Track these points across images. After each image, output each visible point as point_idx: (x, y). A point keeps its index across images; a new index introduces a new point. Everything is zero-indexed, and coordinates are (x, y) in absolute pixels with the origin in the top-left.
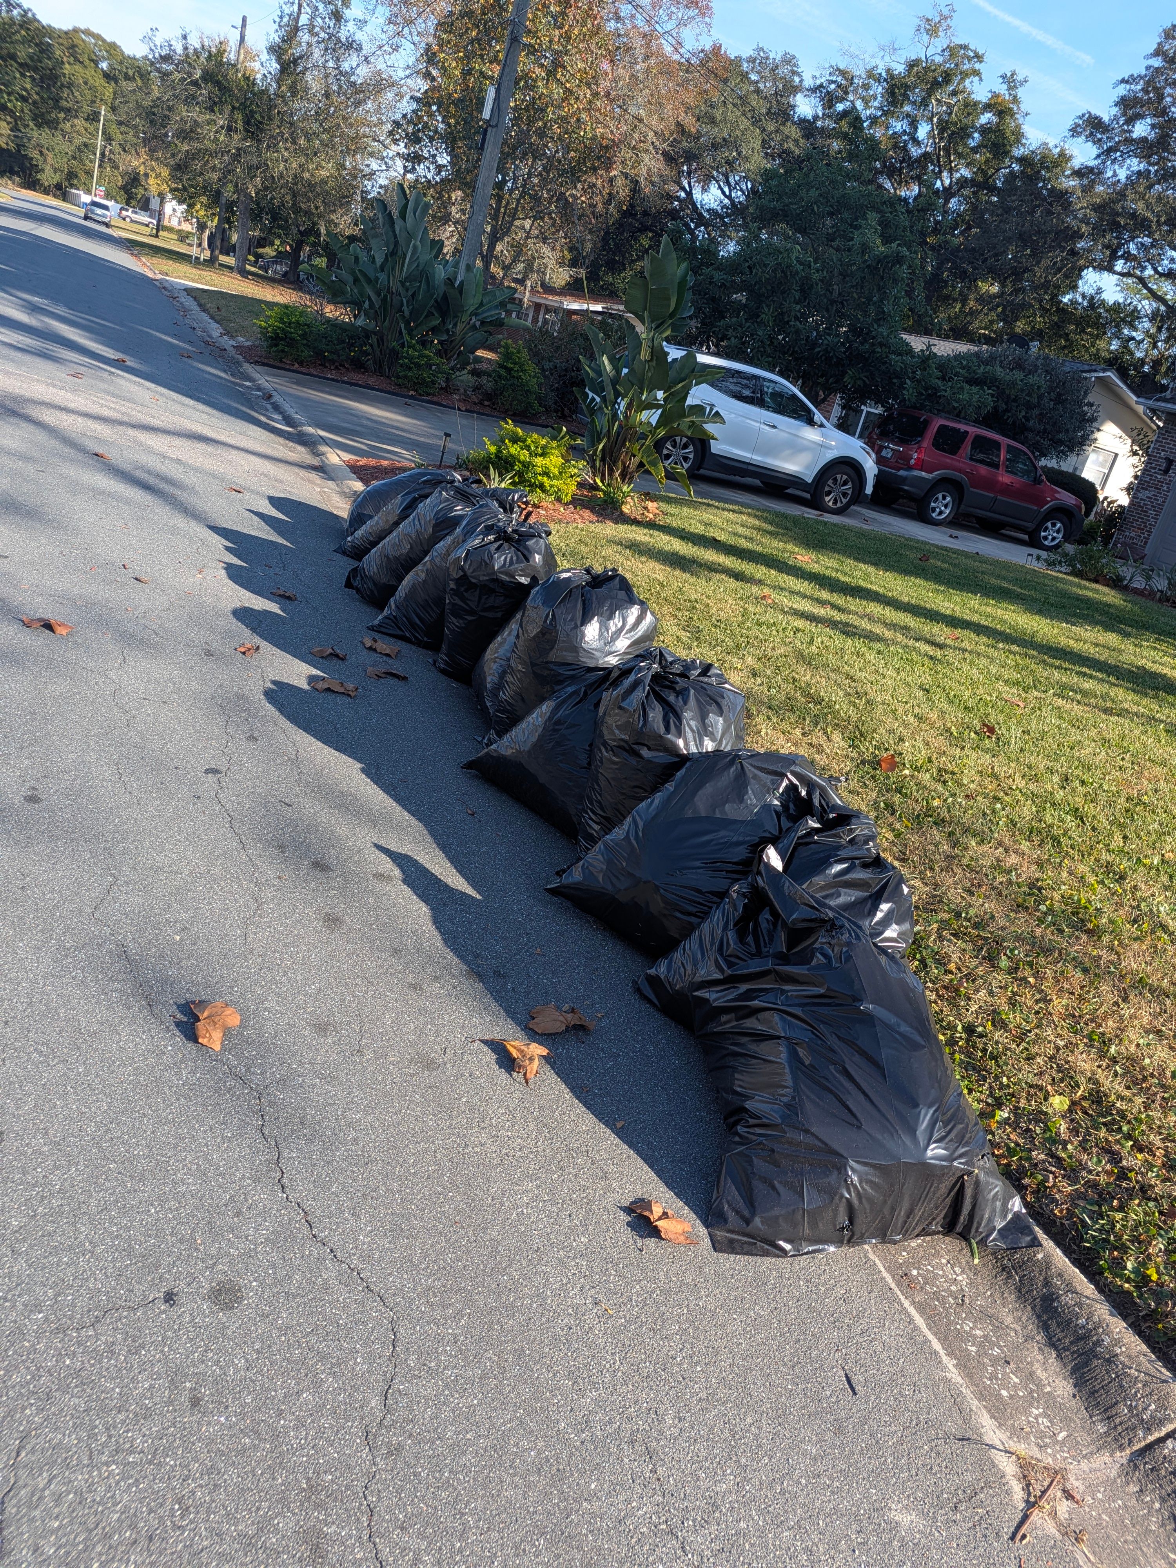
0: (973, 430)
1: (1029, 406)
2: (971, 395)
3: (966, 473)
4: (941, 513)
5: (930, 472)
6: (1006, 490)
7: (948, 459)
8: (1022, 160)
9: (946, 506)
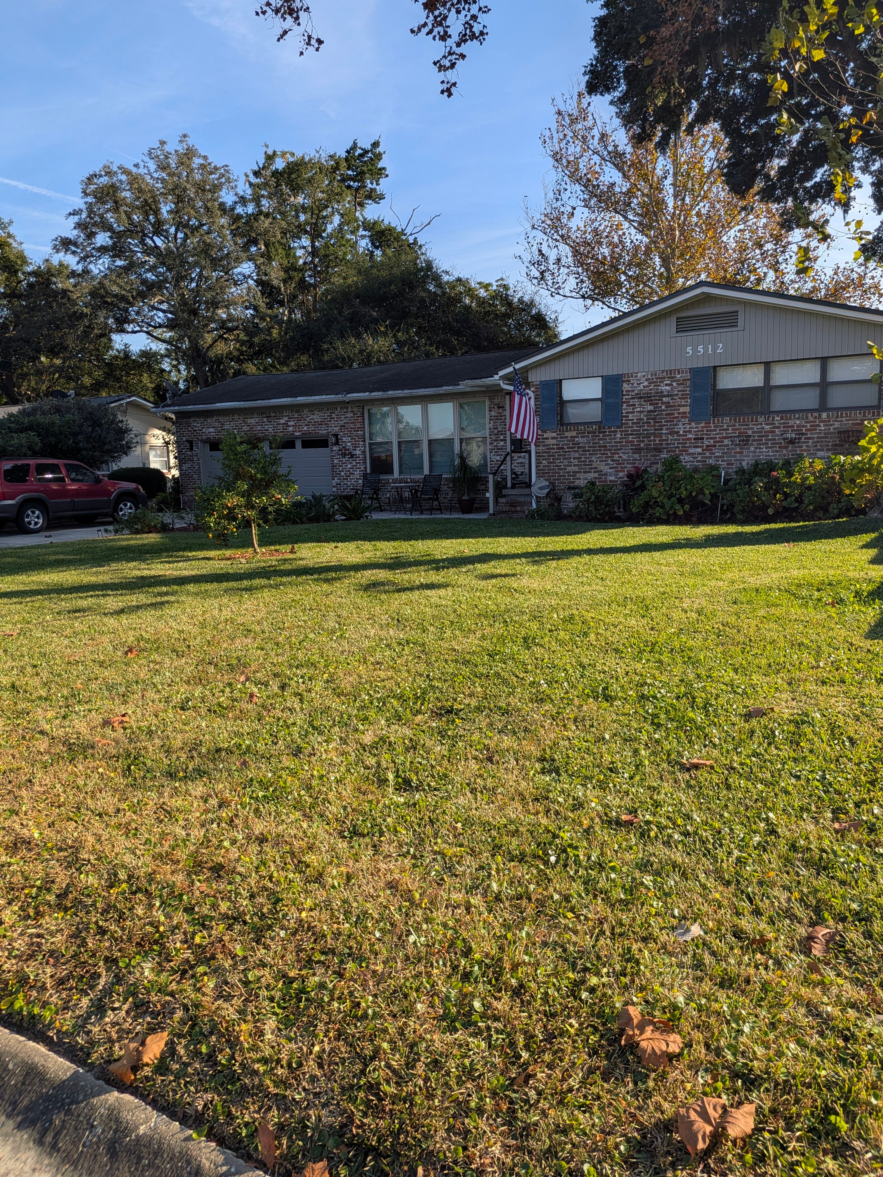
0: (32, 462)
1: (75, 435)
2: (20, 439)
3: (41, 492)
4: (36, 523)
5: (13, 499)
6: (77, 493)
7: (21, 486)
8: (34, 273)
9: (38, 517)
